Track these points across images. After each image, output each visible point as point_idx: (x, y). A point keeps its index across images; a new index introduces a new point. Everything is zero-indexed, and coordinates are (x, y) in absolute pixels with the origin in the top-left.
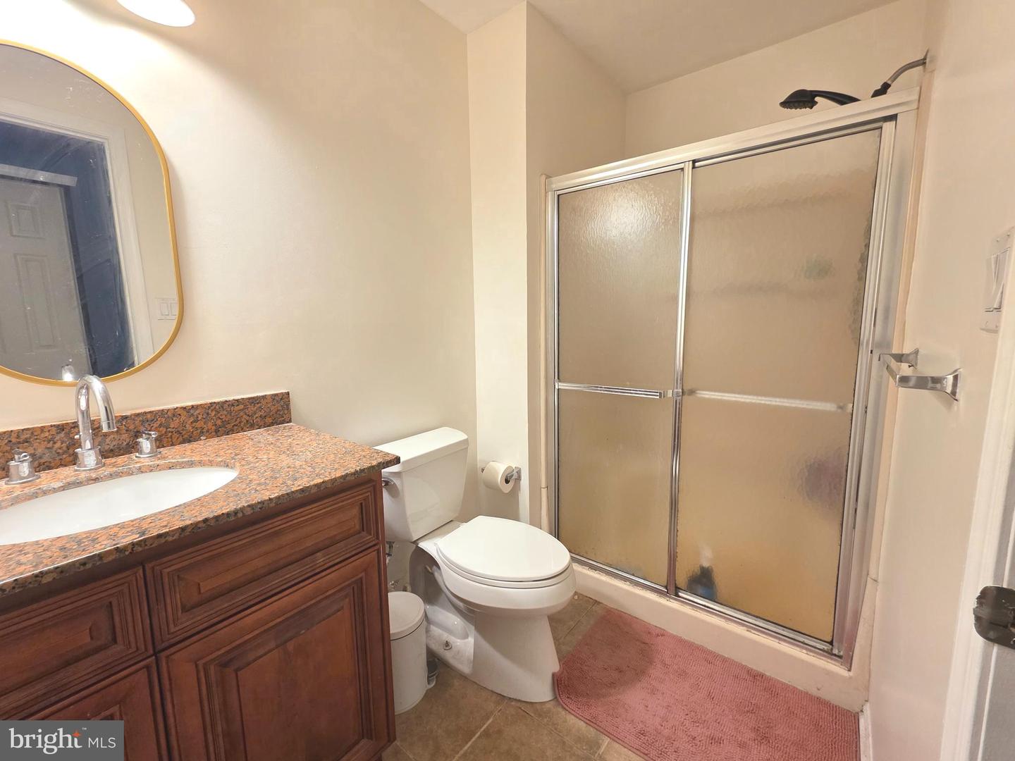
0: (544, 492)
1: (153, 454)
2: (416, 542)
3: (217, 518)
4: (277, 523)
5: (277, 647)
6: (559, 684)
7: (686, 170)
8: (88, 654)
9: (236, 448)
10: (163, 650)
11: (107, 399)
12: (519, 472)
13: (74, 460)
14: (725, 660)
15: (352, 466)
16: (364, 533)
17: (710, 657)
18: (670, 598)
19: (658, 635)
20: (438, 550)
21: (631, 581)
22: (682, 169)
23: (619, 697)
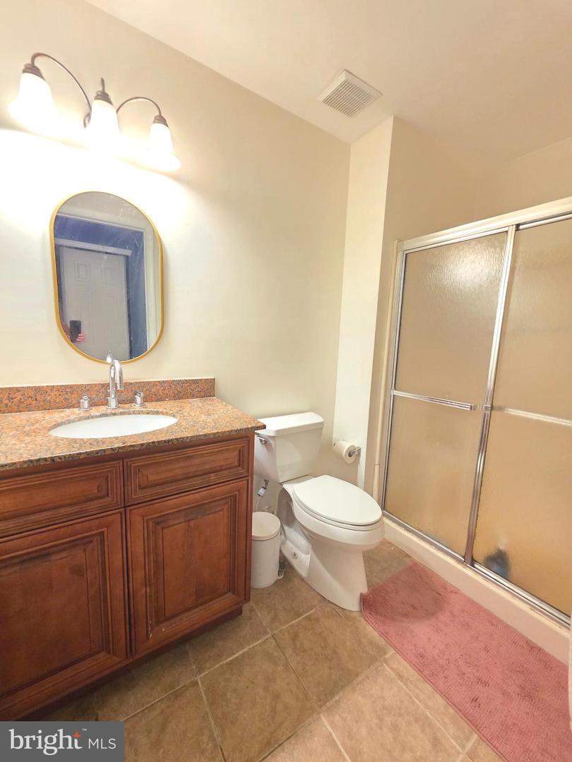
0: (377, 468)
1: (142, 405)
2: (281, 484)
3: (159, 442)
4: (190, 452)
5: (185, 522)
6: (365, 602)
7: (510, 233)
8: (96, 499)
9: (181, 407)
10: (129, 506)
11: (121, 373)
12: (359, 450)
13: (106, 403)
14: (507, 626)
15: (237, 426)
16: (240, 468)
17: (493, 620)
18: (467, 566)
19: (452, 592)
20: (294, 493)
21: (436, 547)
22: (507, 232)
23: (409, 625)
